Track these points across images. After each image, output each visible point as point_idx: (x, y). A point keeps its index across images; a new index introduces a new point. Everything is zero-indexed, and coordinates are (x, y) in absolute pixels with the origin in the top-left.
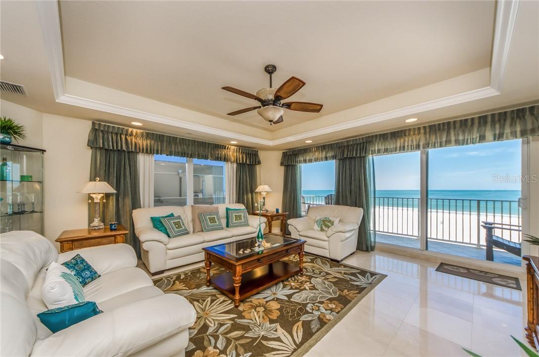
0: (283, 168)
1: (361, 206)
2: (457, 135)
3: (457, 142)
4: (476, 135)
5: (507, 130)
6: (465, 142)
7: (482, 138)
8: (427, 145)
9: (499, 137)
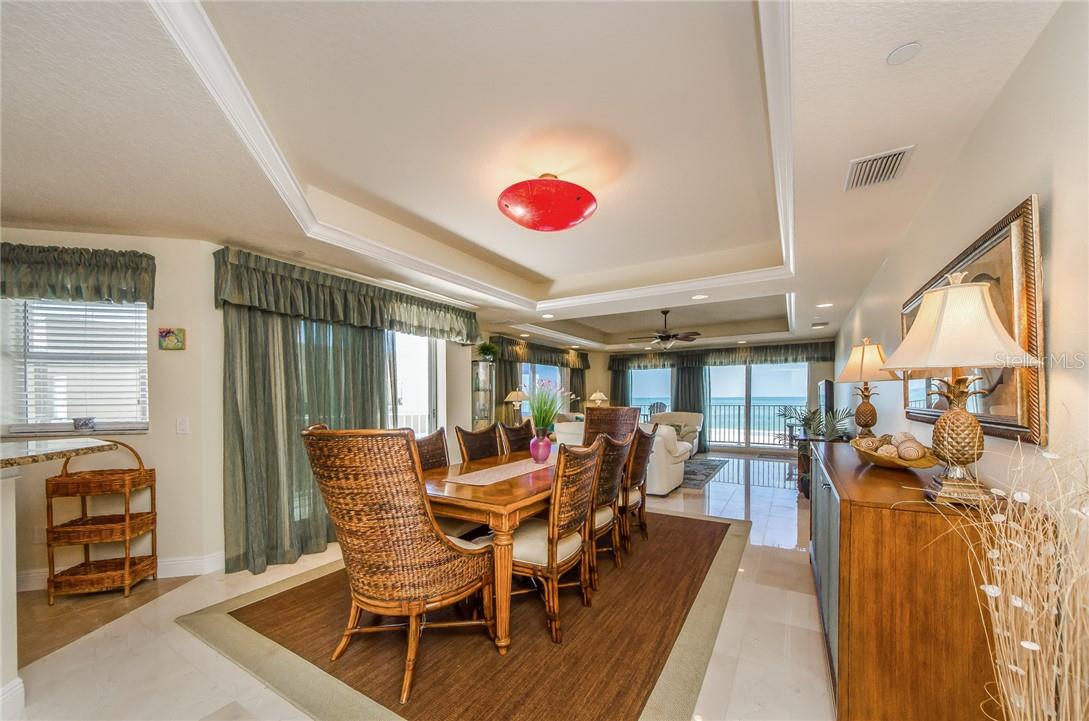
0: (610, 373)
1: (700, 412)
2: (771, 357)
3: (772, 362)
4: (783, 358)
5: (800, 357)
6: (776, 362)
7: (786, 360)
8: (752, 362)
9: (795, 360)
